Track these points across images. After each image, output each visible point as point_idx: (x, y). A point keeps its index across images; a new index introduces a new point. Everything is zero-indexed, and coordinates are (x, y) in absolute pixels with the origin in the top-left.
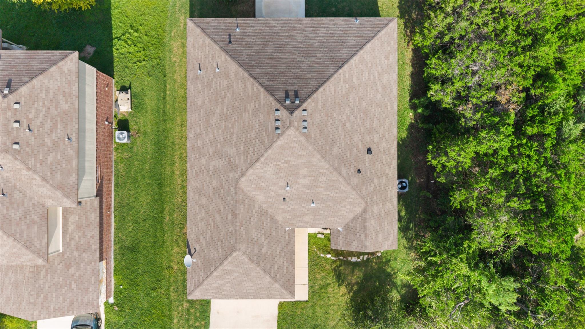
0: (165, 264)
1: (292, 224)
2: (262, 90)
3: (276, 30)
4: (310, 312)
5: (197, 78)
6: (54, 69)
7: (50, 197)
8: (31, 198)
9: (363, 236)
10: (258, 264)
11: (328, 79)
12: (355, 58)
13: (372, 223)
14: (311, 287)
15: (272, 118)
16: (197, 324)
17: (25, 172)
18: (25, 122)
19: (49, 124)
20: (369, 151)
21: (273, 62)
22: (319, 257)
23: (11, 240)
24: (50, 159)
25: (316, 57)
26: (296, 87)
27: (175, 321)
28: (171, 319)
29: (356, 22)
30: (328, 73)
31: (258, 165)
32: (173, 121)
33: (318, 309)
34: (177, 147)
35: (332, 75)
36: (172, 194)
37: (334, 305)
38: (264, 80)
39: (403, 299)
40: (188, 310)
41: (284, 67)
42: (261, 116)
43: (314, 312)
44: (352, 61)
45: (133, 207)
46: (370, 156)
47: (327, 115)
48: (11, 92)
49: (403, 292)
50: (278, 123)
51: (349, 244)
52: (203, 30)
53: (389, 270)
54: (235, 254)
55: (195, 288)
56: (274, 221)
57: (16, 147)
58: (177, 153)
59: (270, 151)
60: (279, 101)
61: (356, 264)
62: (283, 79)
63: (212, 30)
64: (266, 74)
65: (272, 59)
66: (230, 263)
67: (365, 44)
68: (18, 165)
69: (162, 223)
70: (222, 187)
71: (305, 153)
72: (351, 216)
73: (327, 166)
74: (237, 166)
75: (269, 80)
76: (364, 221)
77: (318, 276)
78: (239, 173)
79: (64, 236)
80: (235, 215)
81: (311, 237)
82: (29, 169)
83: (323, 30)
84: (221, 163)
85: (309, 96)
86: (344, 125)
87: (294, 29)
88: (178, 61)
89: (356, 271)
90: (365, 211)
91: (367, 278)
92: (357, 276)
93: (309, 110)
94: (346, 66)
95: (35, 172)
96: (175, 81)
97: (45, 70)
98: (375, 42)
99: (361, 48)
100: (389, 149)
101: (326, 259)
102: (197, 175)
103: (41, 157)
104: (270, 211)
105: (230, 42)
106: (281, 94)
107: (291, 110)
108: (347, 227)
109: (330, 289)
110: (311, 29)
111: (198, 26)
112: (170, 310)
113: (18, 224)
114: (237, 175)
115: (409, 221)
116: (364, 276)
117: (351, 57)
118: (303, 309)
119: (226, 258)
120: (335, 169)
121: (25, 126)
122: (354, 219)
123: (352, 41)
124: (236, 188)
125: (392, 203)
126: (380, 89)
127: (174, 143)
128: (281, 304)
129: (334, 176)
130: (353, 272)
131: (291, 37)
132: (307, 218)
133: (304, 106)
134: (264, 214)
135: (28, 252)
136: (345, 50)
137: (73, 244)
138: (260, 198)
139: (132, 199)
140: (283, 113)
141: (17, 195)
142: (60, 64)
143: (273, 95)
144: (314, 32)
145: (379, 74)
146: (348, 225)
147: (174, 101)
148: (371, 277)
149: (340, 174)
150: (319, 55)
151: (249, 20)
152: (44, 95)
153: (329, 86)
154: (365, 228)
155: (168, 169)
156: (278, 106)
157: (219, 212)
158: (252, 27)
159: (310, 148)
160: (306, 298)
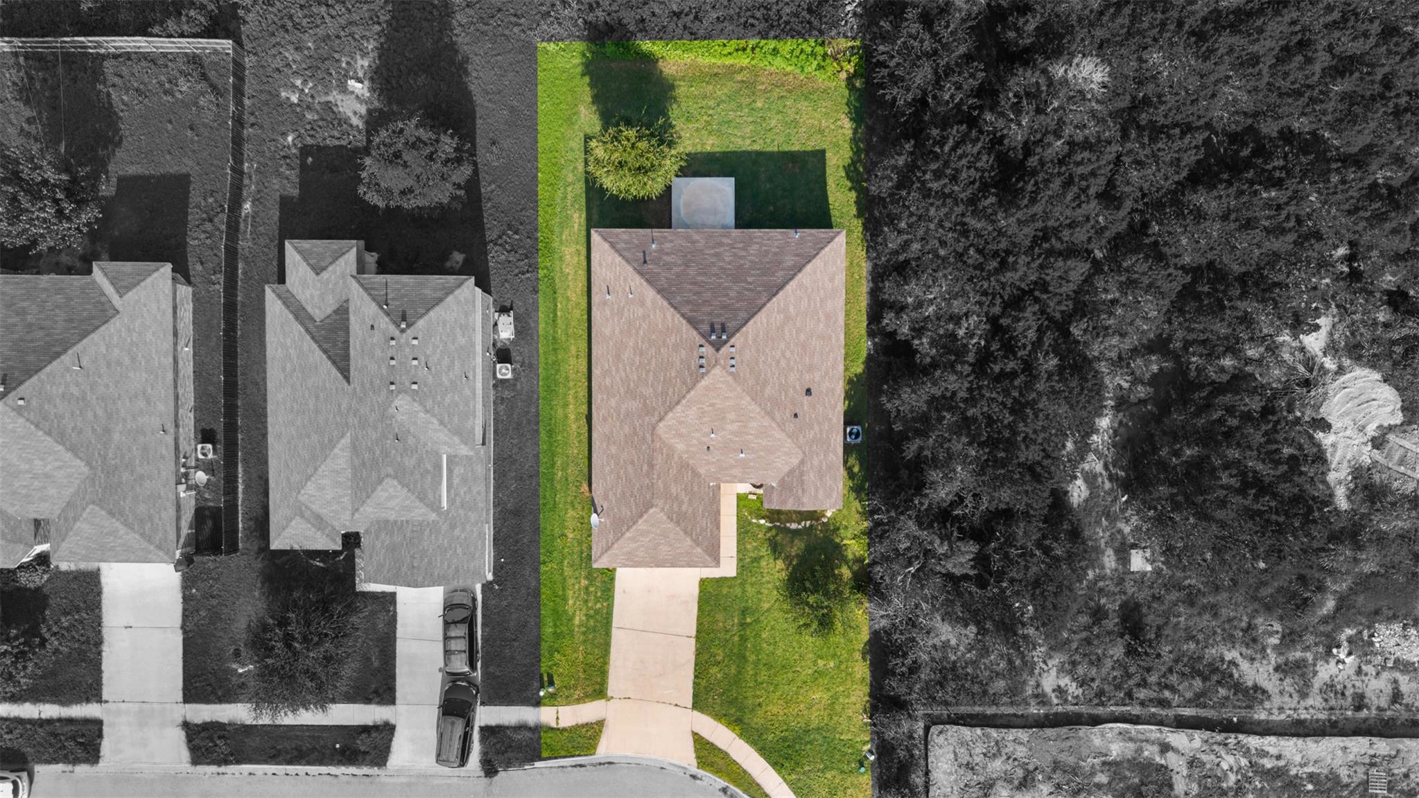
0: (557, 531)
1: (718, 479)
2: (684, 322)
3: (700, 245)
4: (738, 591)
5: (605, 303)
6: (450, 298)
7: (446, 443)
8: (425, 444)
9: (800, 492)
10: (678, 523)
11: (760, 310)
12: (791, 283)
13: (811, 477)
14: (740, 560)
15: (696, 355)
16: (598, 606)
17: (422, 415)
18: (423, 359)
19: (446, 361)
20: (808, 392)
21: (696, 288)
22: (750, 523)
23: (405, 490)
24: (448, 400)
25: (746, 281)
26: (723, 319)
27: (571, 602)
28: (565, 599)
29: (796, 235)
30: (760, 302)
31: (679, 408)
32: (566, 350)
33: (748, 588)
34: (571, 384)
35: (764, 305)
36: (566, 444)
37: (768, 582)
38: (686, 310)
39: (856, 576)
40: (587, 588)
41: (709, 294)
42: (683, 352)
43: (744, 591)
44: (788, 287)
45: (516, 460)
46: (810, 398)
47: (758, 351)
48: (409, 326)
49: (855, 568)
50: (703, 361)
51: (784, 502)
52: (613, 245)
53: (838, 540)
54: (651, 511)
55: (602, 554)
56: (696, 474)
57: (415, 387)
58: (572, 392)
59: (693, 392)
60: (703, 336)
61: (796, 532)
62: (709, 309)
63: (623, 245)
64: (688, 302)
65: (695, 283)
66: (646, 521)
67: (804, 266)
68: (416, 407)
69: (552, 480)
70: (635, 433)
71: (732, 395)
72: (786, 469)
73: (758, 410)
74: (654, 409)
75: (691, 311)
76: (802, 474)
77: (749, 546)
78: (656, 417)
79: (448, 491)
80: (651, 466)
81: (741, 498)
82: (427, 412)
83: (756, 247)
84: (634, 405)
85: (738, 330)
86: (778, 362)
87: (721, 244)
88: (572, 273)
89: (796, 541)
90: (802, 462)
91: (810, 550)
92: (798, 547)
93: (738, 346)
94: (781, 293)
95: (434, 416)
96: (568, 299)
97: (440, 300)
98: (817, 262)
99: (800, 271)
100: (833, 390)
101: (759, 526)
102: (605, 419)
103: (439, 398)
104: (691, 462)
105: (645, 262)
106: (706, 327)
107: (717, 346)
108: (782, 482)
109: (763, 563)
110: (741, 245)
111: (605, 240)
112: (564, 589)
113: (412, 473)
114: (654, 420)
115: (865, 479)
116: (807, 546)
117: (787, 282)
118: (730, 587)
119: (641, 516)
120: (768, 413)
121: (423, 364)
122: (791, 473)
123: (789, 261)
124: (652, 434)
125: (836, 454)
126: (823, 319)
127: (567, 378)
128: (703, 582)
129: (766, 422)
130: (792, 542)
131: (717, 255)
132: (735, 472)
133: (732, 341)
134: (684, 466)
135: (422, 505)
136: (780, 274)
137: (458, 500)
138: (680, 446)
139: (515, 450)
140: (707, 350)
141: (411, 441)
142: (457, 292)
143: (696, 329)
144: (744, 249)
145: (822, 300)
146: (783, 479)
147: (567, 325)
148: (815, 549)
149: (773, 419)
150: (750, 279)
151: (665, 232)
152: (440, 329)
153: (761, 318)
154: (802, 482)
155: (560, 411)
156: (703, 341)
157: (632, 462)
158: (671, 241)
159: (739, 389)
160: (734, 574)
